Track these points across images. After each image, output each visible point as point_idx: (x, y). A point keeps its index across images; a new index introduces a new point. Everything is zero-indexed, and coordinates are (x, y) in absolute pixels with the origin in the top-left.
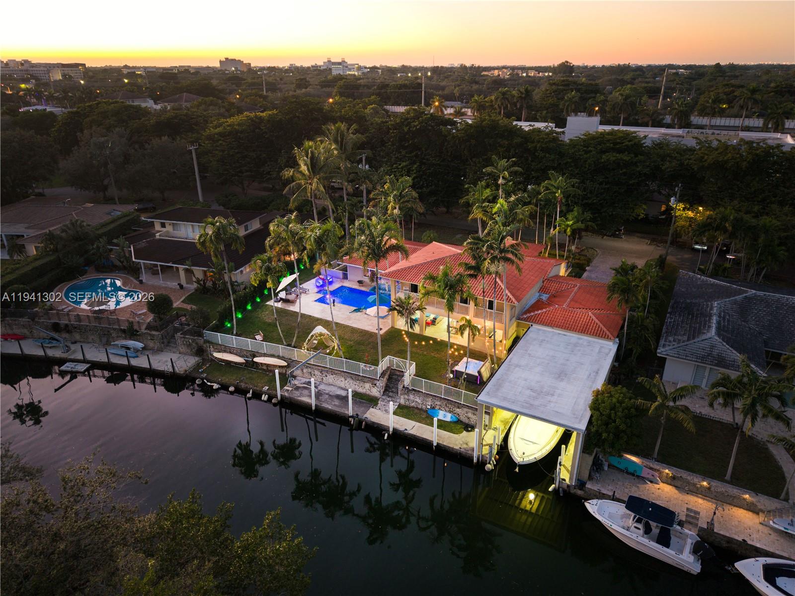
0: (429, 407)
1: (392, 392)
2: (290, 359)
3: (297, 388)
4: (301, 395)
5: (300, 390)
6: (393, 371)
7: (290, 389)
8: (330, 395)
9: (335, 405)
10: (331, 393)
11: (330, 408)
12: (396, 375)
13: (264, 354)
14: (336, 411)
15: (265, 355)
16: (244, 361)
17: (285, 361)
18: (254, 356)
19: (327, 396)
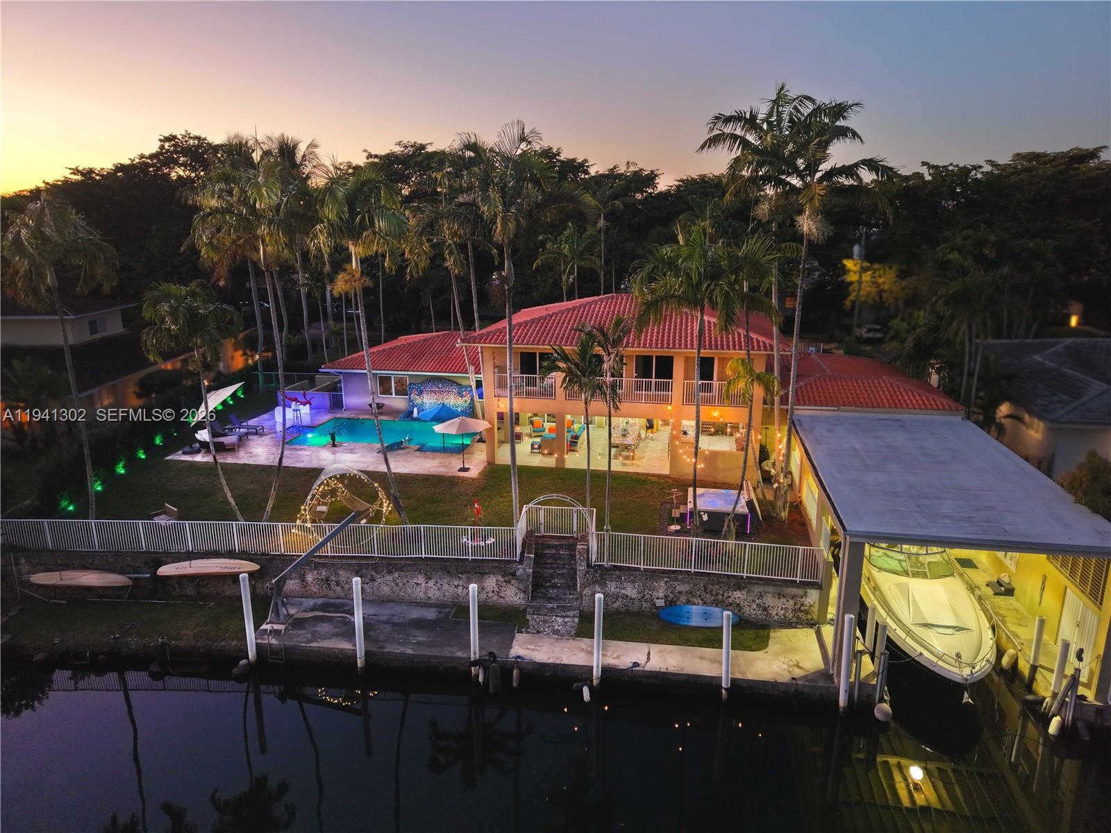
0: (660, 603)
1: (554, 586)
2: (264, 554)
3: (298, 623)
4: (316, 636)
5: (307, 625)
6: (541, 541)
7: (282, 627)
8: (395, 624)
9: (419, 644)
10: (395, 619)
11: (409, 651)
12: (550, 547)
13: (188, 552)
14: (430, 657)
15: (190, 556)
16: (129, 582)
17: (251, 560)
18: (161, 563)
19: (388, 628)
